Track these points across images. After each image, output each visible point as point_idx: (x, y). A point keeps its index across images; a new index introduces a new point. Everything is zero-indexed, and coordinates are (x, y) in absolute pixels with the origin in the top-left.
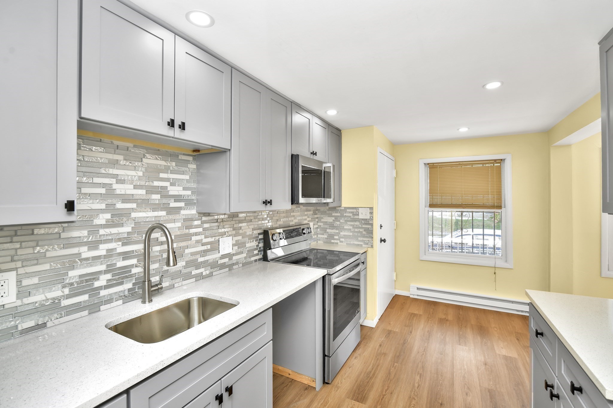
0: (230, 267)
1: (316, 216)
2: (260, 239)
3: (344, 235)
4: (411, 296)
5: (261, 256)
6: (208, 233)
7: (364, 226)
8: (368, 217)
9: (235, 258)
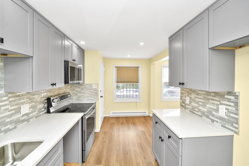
0: (28, 120)
1: (72, 88)
2: (45, 103)
3: (86, 96)
4: (110, 116)
5: (46, 111)
6: (13, 103)
7: (94, 92)
8: (96, 88)
9: (30, 115)
